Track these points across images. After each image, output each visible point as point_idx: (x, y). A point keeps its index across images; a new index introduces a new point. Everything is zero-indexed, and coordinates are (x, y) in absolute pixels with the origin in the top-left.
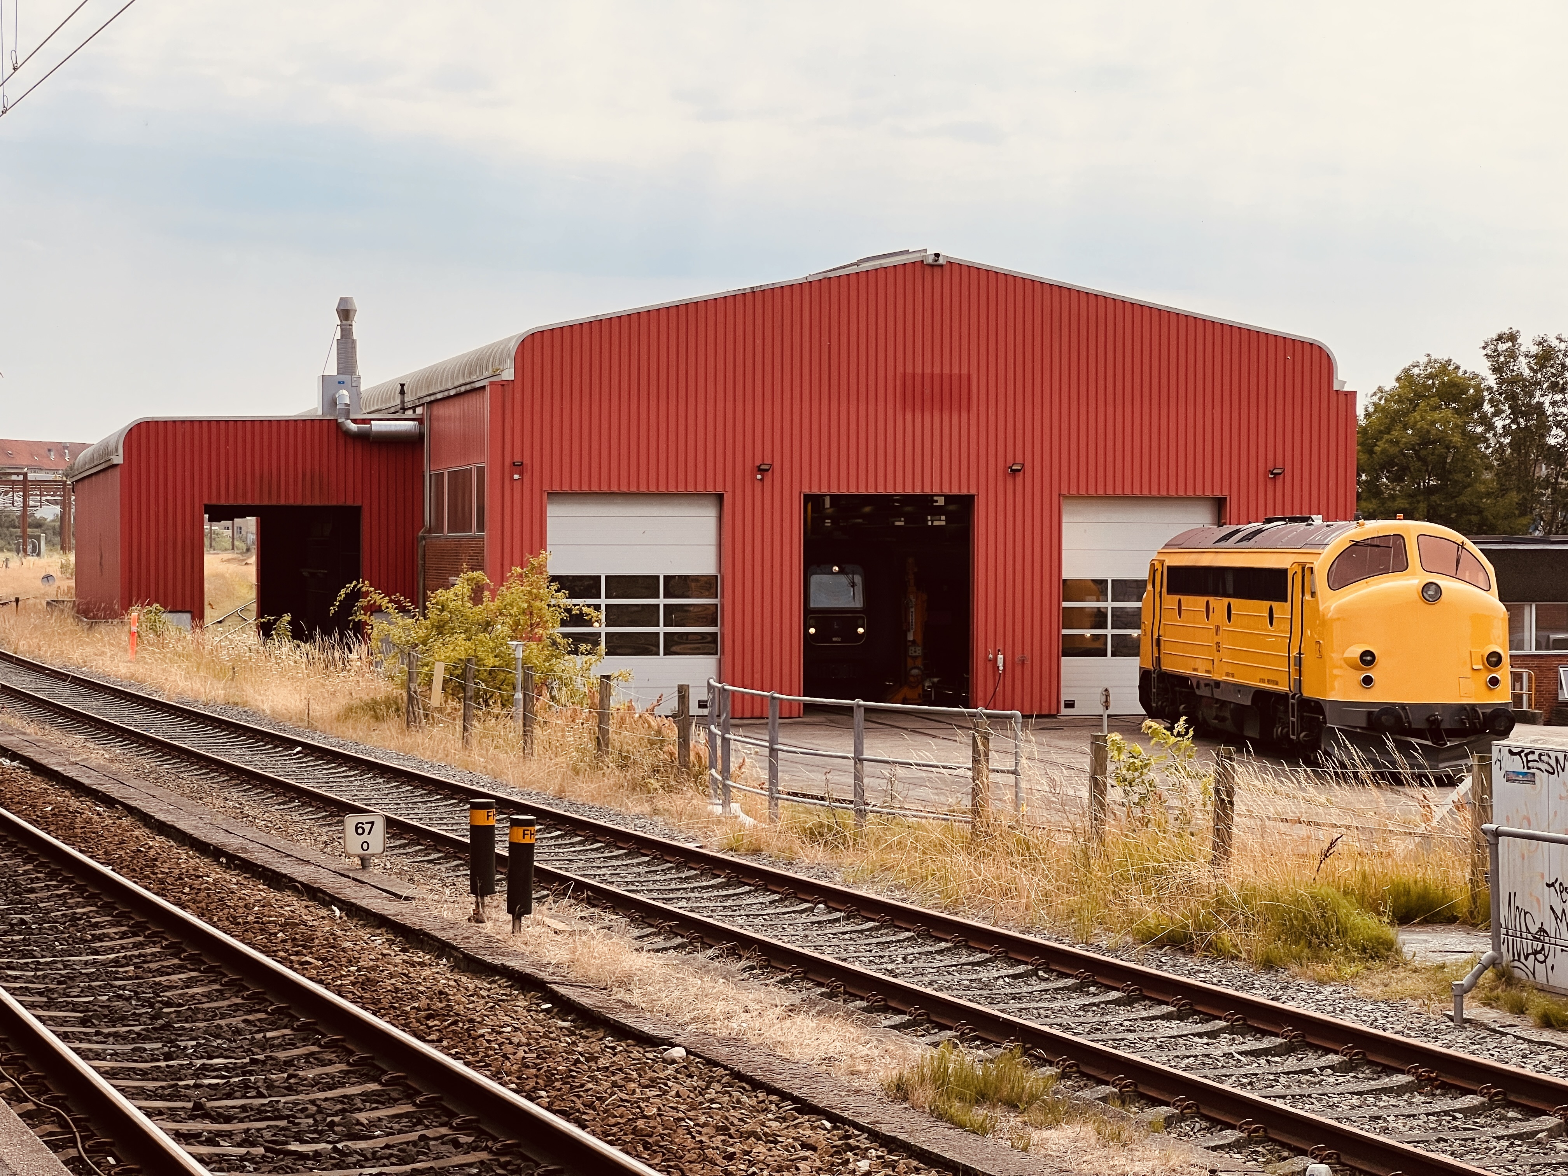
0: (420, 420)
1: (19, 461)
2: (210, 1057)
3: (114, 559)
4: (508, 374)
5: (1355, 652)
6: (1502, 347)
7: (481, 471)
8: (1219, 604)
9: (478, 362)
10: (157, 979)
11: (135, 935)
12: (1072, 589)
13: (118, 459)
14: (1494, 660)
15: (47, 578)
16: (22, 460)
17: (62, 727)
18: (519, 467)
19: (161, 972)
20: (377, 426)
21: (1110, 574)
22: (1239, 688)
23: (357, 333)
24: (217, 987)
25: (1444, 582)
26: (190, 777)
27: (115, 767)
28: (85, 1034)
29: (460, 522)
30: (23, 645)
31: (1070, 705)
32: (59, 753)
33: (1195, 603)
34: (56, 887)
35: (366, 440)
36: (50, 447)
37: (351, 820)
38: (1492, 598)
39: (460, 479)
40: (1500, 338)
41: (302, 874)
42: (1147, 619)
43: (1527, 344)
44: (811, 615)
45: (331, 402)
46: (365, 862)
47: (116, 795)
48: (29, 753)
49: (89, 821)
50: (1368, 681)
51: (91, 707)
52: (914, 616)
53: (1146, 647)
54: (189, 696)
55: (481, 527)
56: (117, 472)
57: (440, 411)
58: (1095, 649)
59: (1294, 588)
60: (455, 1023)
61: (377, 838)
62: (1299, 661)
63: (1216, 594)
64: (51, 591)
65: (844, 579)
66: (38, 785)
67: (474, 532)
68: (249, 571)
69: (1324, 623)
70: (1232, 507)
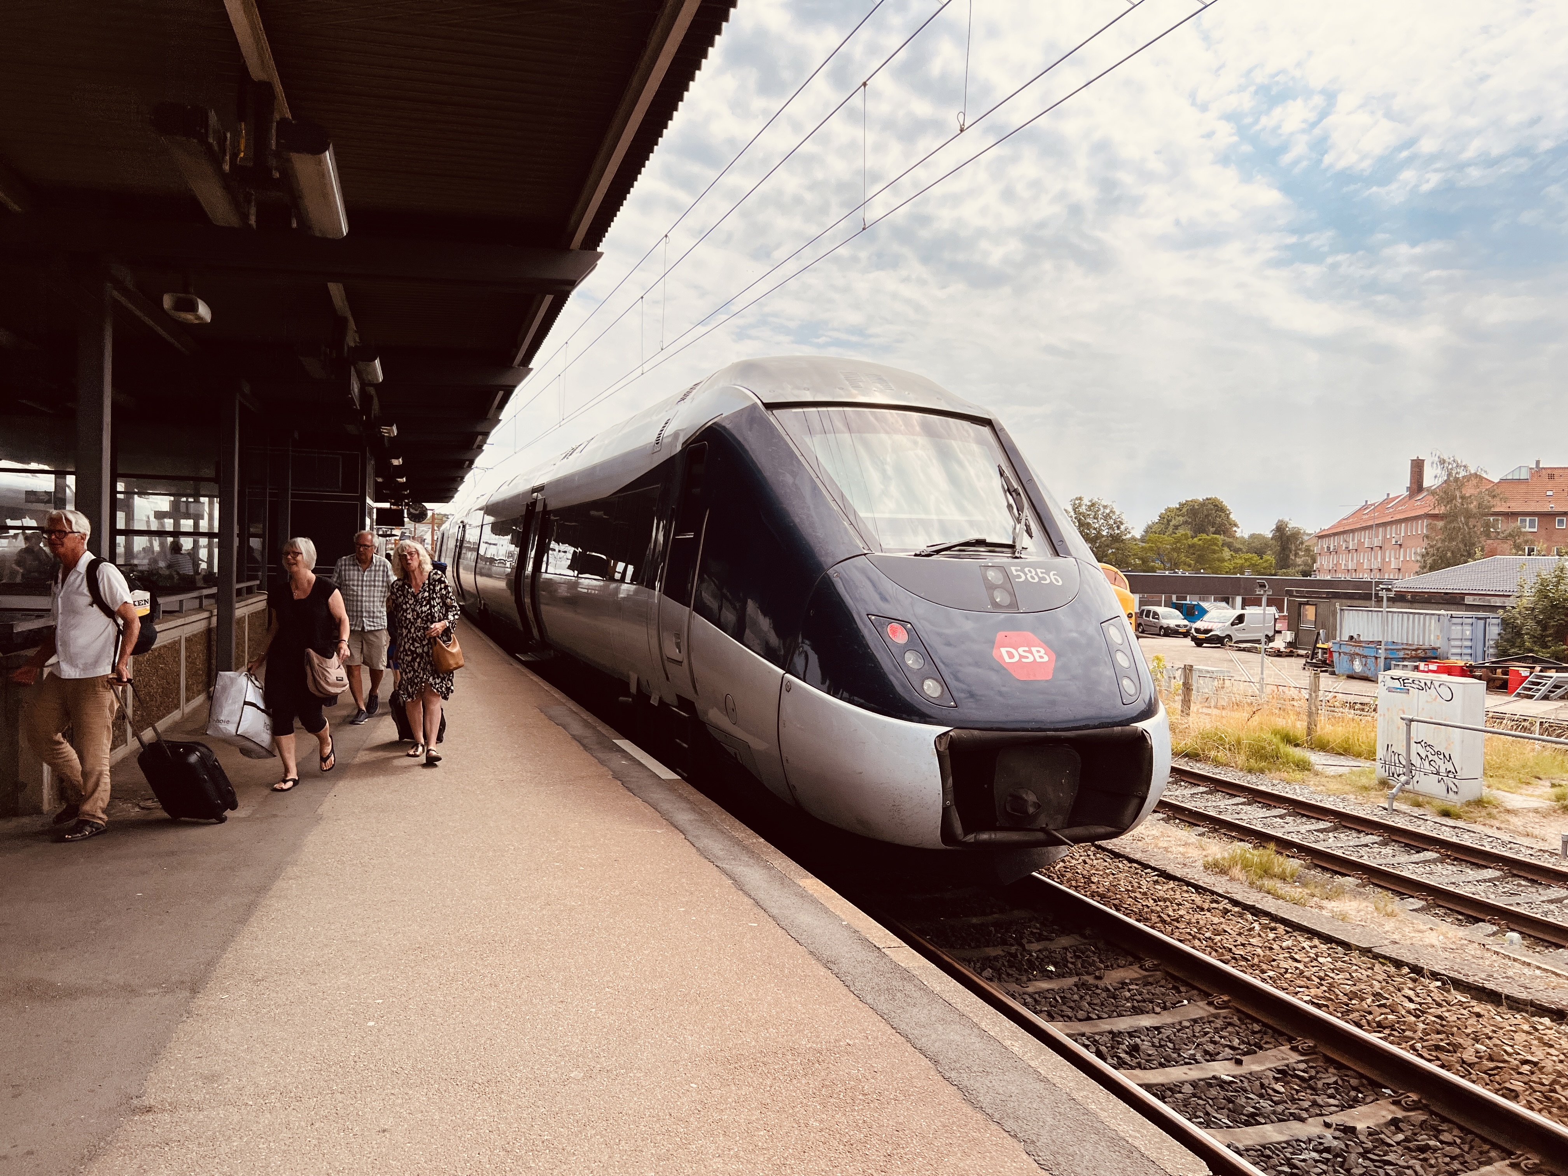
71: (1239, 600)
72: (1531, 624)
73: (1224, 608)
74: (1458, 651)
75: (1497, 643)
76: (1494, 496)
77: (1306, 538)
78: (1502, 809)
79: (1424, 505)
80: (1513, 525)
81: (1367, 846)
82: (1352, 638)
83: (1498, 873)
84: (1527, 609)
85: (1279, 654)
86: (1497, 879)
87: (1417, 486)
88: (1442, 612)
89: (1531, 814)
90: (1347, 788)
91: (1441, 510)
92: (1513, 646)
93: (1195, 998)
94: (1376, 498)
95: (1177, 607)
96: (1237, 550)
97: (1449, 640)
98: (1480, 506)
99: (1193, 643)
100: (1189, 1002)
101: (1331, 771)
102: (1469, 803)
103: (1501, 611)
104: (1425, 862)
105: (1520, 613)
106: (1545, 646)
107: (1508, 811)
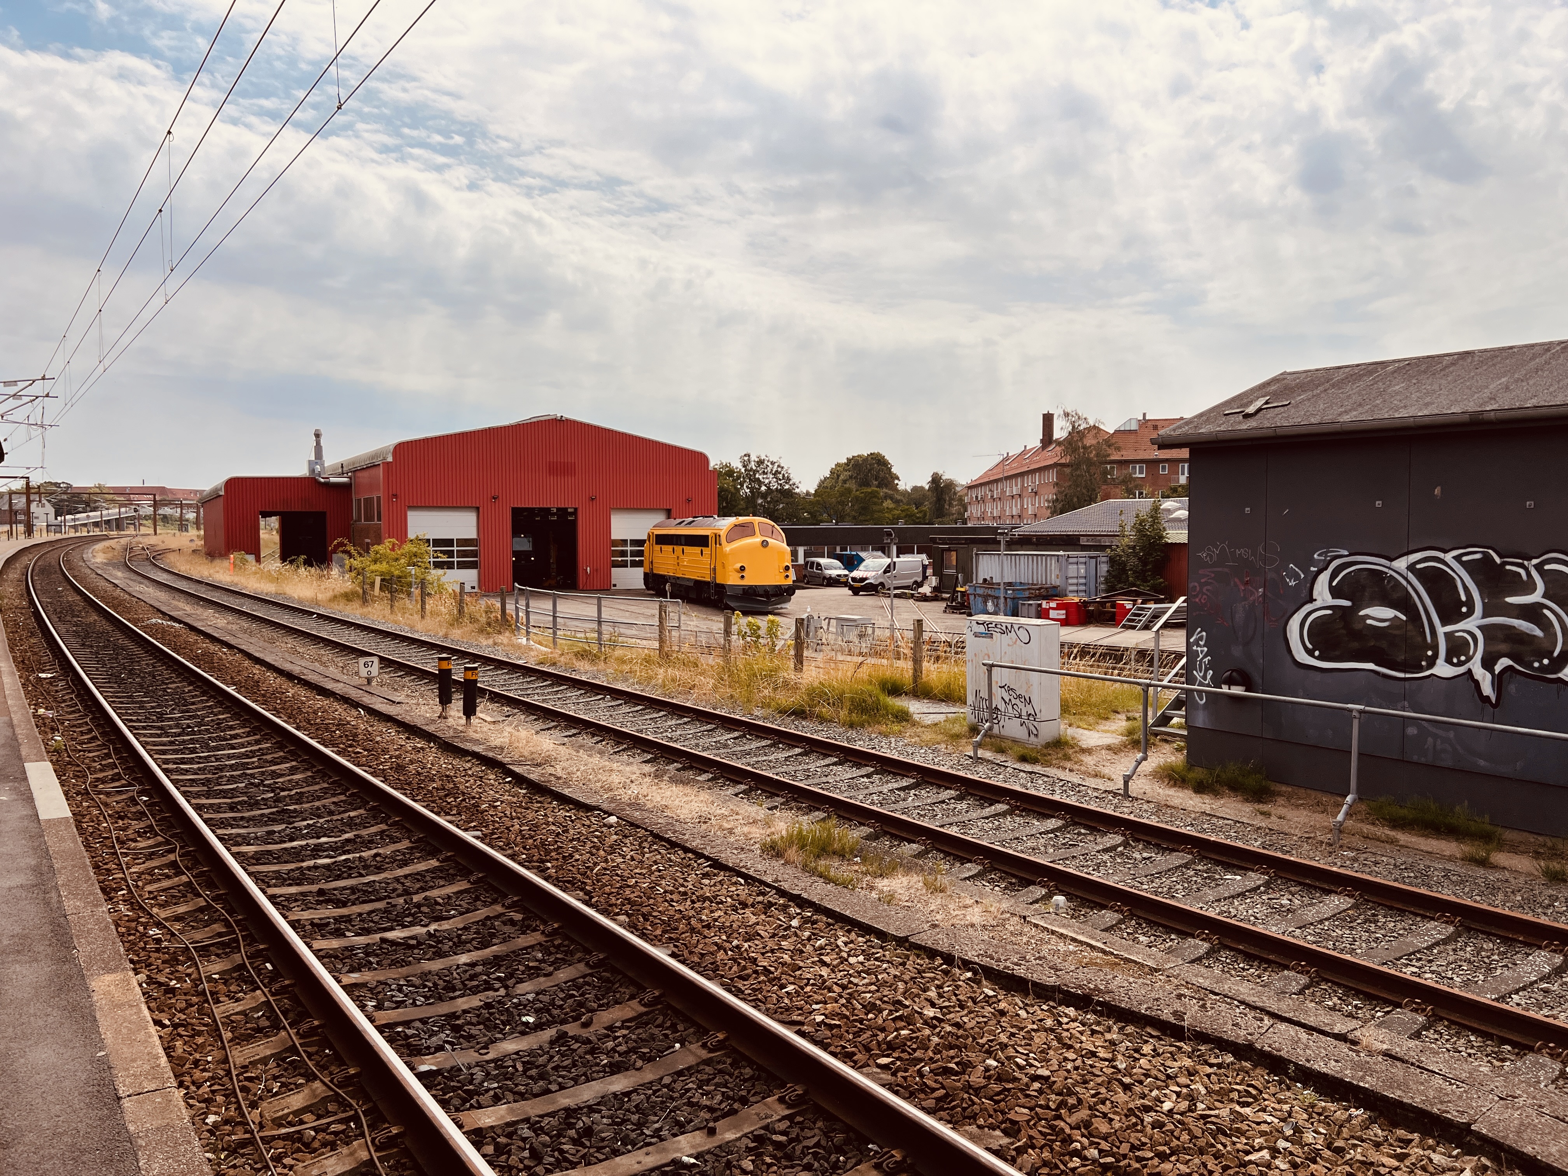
0: (350, 478)
1: (178, 496)
3: (221, 534)
4: (390, 459)
5: (738, 566)
6: (745, 459)
7: (379, 498)
8: (679, 549)
9: (376, 455)
10: (273, 768)
11: (255, 734)
12: (616, 543)
13: (222, 493)
14: (787, 568)
15: (192, 541)
16: (180, 496)
17: (202, 606)
18: (395, 496)
19: (274, 762)
20: (332, 480)
21: (629, 537)
22: (689, 580)
23: (322, 443)
24: (310, 774)
25: (769, 540)
26: (267, 632)
27: (230, 627)
29: (369, 518)
30: (183, 568)
31: (615, 585)
32: (202, 620)
33: (668, 548)
34: (207, 701)
35: (328, 486)
36: (191, 491)
37: (362, 660)
38: (785, 545)
39: (368, 501)
40: (744, 456)
42: (646, 554)
44: (515, 553)
45: (313, 471)
46: (369, 681)
47: (233, 643)
48: (188, 620)
49: (221, 659)
50: (743, 577)
51: (215, 597)
52: (553, 554)
53: (646, 563)
54: (259, 591)
55: (379, 519)
56: (222, 499)
57: (359, 474)
58: (624, 565)
59: (711, 541)
61: (375, 669)
62: (715, 569)
63: (677, 544)
64: (194, 546)
65: (526, 540)
66: (193, 637)
67: (376, 522)
68: (276, 538)
69: (725, 555)
70: (673, 513)
71: (894, 549)
72: (1133, 561)
73: (880, 557)
74: (1075, 588)
75: (1106, 579)
76: (1109, 446)
77: (958, 489)
78: (1077, 749)
79: (1052, 456)
80: (1125, 472)
81: (943, 802)
82: (985, 580)
83: (1060, 823)
84: (1129, 547)
85: (924, 598)
86: (1058, 829)
87: (1047, 438)
88: (1061, 553)
89: (1103, 752)
90: (940, 737)
91: (1066, 460)
92: (1120, 582)
93: (690, 1039)
94: (1015, 451)
95: (839, 558)
96: (897, 502)
97: (1067, 578)
98: (1097, 455)
99: (850, 592)
100: (682, 1045)
101: (929, 720)
102: (1048, 745)
103: (1108, 550)
104: (994, 816)
105: (1123, 551)
106: (1145, 580)
107: (1083, 751)
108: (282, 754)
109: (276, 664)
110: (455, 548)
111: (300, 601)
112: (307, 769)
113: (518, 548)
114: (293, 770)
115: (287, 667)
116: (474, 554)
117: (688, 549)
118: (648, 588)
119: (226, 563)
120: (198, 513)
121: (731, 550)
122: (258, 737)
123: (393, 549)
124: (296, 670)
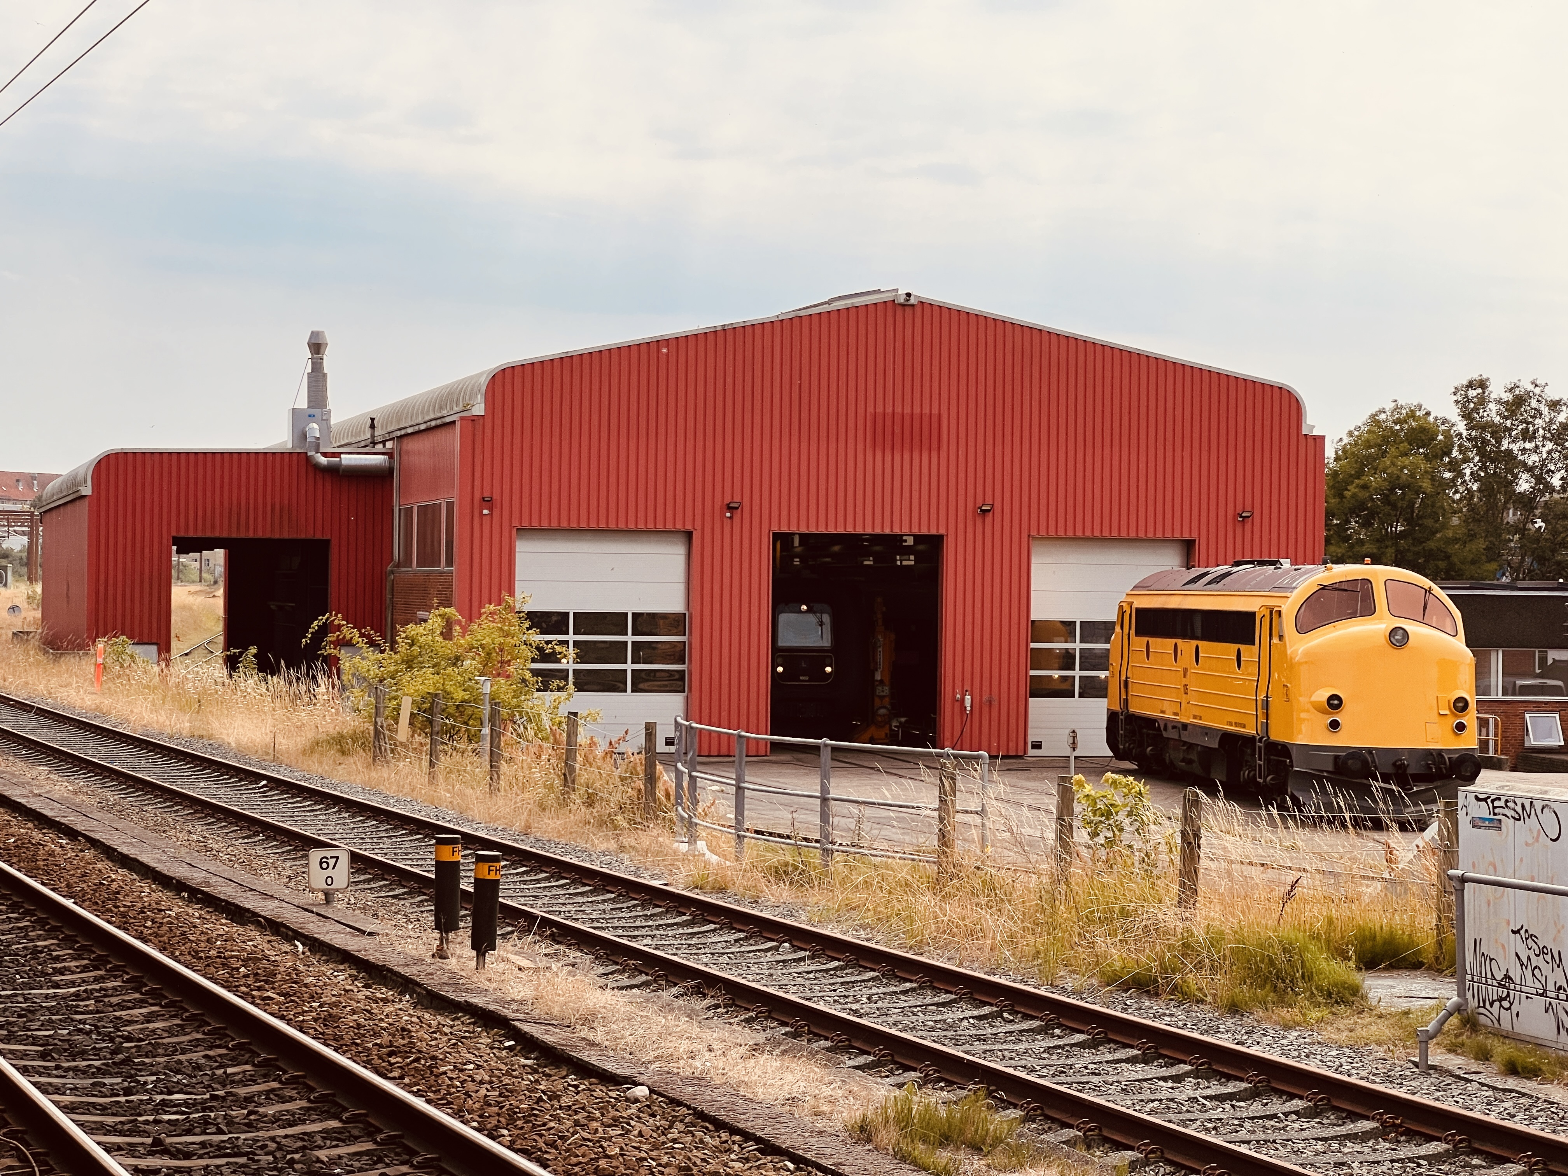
0: (390, 455)
2: (170, 1093)
3: (81, 590)
4: (479, 409)
5: (1323, 695)
6: (1472, 393)
7: (450, 506)
8: (1187, 646)
9: (447, 397)
10: (118, 1014)
11: (97, 968)
12: (1041, 630)
13: (87, 491)
14: (1461, 705)
15: (13, 608)
17: (26, 758)
18: (487, 502)
19: (121, 1006)
20: (348, 460)
21: (1078, 615)
22: (1207, 731)
23: (328, 366)
24: (178, 1021)
25: (1411, 627)
26: (154, 810)
27: (78, 799)
28: (45, 1068)
29: (428, 557)
31: (1037, 746)
32: (23, 785)
33: (1163, 645)
34: (18, 920)
35: (336, 473)
36: (18, 478)
37: (315, 855)
38: (1459, 643)
39: (429, 514)
40: (1470, 385)
41: (266, 908)
42: (1114, 660)
43: (1498, 391)
44: (778, 653)
45: (301, 436)
46: (328, 897)
47: (79, 827)
49: (52, 854)
50: (1335, 725)
51: (56, 738)
52: (882, 656)
53: (1114, 689)
54: (155, 729)
55: (450, 562)
56: (85, 503)
57: (411, 445)
58: (1063, 690)
59: (1261, 630)
60: (417, 1060)
61: (341, 873)
62: (1266, 704)
63: (1184, 636)
64: (17, 621)
65: (812, 618)
67: (443, 567)
68: (217, 603)
69: (1291, 667)
70: (1201, 548)
108: (137, 995)
109: (159, 867)
110: (630, 638)
111: (240, 753)
112: (175, 1016)
113: (787, 639)
114: (149, 1018)
115: (179, 872)
116: (677, 654)
117: (1207, 648)
118: (1119, 755)
119: (88, 666)
120: (31, 535)
121: (1307, 653)
122: (102, 972)
123: (447, 634)
124: (195, 878)
